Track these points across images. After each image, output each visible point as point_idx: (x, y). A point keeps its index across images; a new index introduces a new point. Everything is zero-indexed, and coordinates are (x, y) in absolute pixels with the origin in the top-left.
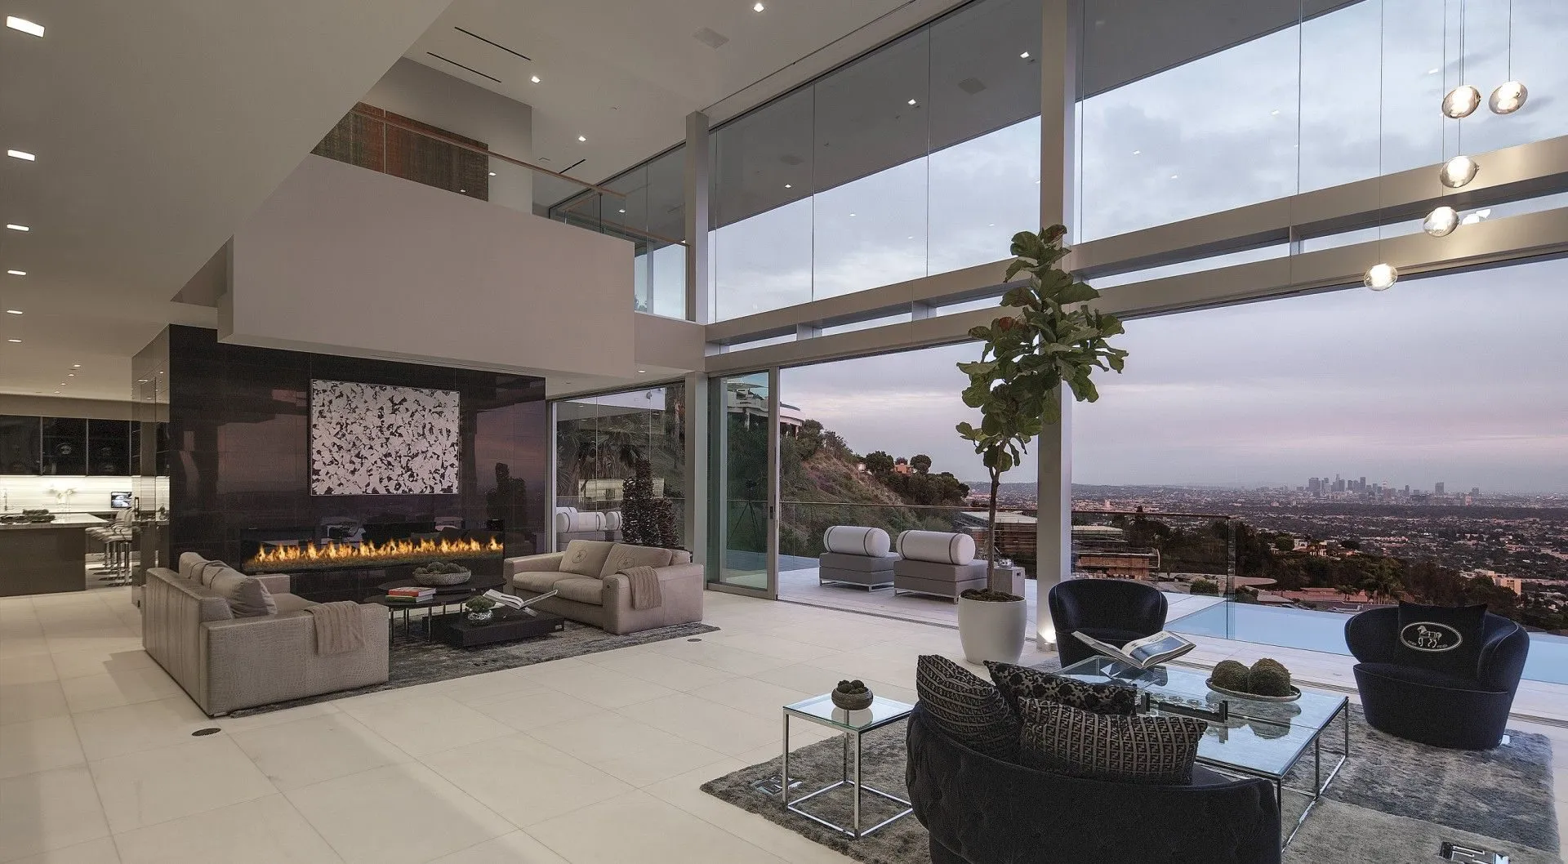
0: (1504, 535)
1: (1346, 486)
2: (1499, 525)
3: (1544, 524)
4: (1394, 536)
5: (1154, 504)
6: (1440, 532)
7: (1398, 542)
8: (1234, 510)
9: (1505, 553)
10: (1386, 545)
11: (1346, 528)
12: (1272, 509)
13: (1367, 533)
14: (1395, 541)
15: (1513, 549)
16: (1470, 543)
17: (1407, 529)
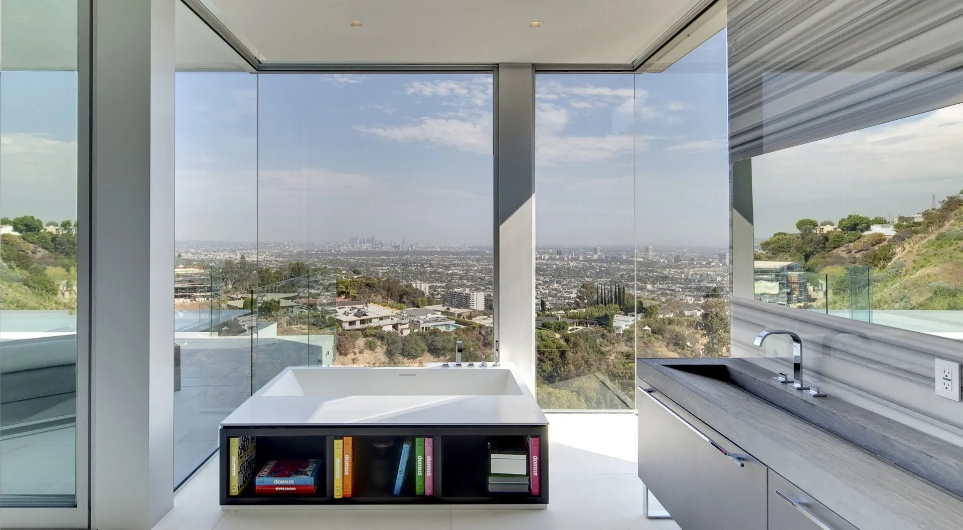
0: (426, 264)
1: (366, 241)
2: (425, 260)
3: (440, 258)
4: (384, 266)
5: (267, 253)
6: (402, 264)
7: (386, 269)
8: (311, 256)
9: (425, 272)
10: (380, 271)
11: (364, 263)
12: (331, 254)
13: (372, 265)
14: (385, 269)
15: (429, 270)
16: (413, 268)
17: (390, 263)
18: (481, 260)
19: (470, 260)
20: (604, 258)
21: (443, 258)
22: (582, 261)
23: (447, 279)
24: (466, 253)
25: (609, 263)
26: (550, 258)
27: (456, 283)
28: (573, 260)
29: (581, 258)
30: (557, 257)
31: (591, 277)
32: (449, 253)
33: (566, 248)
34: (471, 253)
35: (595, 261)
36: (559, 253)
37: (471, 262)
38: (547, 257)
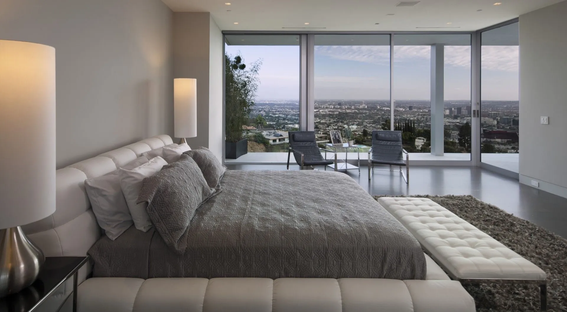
18: (294, 108)
19: (287, 108)
20: (366, 107)
21: (271, 107)
22: (353, 109)
23: (276, 120)
24: (284, 105)
25: (370, 110)
26: (334, 108)
27: (282, 122)
28: (348, 108)
29: (353, 107)
30: (339, 107)
31: (361, 119)
32: (274, 105)
33: (343, 102)
34: (287, 104)
35: (361, 109)
36: (340, 104)
37: (288, 110)
38: (333, 107)
